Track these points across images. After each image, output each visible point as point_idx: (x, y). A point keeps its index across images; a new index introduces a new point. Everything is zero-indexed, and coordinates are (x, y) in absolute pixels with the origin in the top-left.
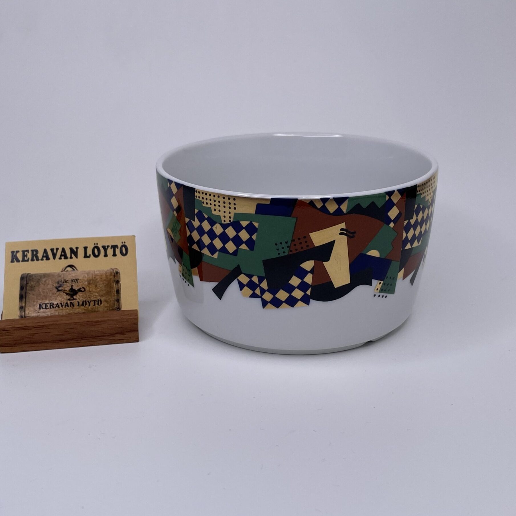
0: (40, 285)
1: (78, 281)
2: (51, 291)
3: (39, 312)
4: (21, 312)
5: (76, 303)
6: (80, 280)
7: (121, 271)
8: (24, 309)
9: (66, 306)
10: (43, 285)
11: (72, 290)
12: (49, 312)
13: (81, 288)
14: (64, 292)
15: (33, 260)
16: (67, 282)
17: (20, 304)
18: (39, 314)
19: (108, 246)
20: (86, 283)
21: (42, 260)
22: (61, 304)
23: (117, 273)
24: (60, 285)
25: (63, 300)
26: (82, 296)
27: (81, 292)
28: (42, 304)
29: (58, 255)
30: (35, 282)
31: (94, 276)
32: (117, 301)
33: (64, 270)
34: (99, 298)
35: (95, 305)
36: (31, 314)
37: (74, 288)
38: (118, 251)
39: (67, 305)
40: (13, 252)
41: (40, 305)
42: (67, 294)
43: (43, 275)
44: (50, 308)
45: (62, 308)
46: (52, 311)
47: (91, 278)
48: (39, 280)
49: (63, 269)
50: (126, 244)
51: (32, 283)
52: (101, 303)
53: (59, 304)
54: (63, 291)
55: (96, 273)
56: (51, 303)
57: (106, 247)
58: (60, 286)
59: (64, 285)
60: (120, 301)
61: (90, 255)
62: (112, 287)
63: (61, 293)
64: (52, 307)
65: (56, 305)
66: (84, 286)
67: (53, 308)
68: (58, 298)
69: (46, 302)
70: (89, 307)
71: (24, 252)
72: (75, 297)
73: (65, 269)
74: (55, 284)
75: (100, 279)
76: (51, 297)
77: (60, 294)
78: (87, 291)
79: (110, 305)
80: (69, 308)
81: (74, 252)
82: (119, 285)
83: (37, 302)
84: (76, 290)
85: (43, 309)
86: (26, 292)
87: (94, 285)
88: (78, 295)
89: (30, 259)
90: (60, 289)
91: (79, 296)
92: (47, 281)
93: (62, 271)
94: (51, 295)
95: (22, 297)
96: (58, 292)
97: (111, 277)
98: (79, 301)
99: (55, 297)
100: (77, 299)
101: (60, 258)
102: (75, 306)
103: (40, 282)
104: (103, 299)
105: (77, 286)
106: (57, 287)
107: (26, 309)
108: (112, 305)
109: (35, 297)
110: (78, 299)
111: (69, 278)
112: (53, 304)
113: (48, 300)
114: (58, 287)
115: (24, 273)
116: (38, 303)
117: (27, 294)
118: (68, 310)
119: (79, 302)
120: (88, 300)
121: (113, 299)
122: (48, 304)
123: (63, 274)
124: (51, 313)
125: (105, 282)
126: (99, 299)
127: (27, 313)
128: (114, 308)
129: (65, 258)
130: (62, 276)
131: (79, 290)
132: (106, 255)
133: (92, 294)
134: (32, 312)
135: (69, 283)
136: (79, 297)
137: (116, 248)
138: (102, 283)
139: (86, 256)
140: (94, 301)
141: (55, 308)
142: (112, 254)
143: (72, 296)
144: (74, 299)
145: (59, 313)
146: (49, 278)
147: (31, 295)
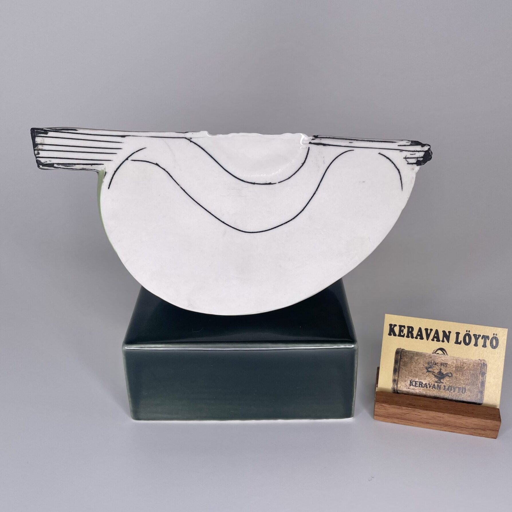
0: (412, 362)
1: (446, 365)
2: (421, 370)
3: (409, 388)
4: (393, 384)
5: (442, 387)
6: (449, 364)
7: (488, 363)
8: (396, 382)
9: (433, 387)
10: (415, 363)
11: (440, 373)
13: (448, 373)
14: (432, 374)
15: (408, 337)
17: (394, 377)
18: (409, 390)
19: (479, 336)
20: (454, 369)
21: (416, 338)
22: (429, 384)
23: (485, 364)
25: (431, 381)
26: (448, 381)
27: (448, 377)
28: (412, 381)
29: (431, 337)
30: (408, 359)
31: (462, 364)
32: (480, 392)
33: (435, 353)
34: (464, 386)
35: (459, 392)
36: (401, 388)
37: (442, 372)
38: (488, 342)
40: (391, 325)
41: (410, 381)
42: (435, 376)
43: (415, 353)
44: (419, 386)
45: (429, 388)
46: (420, 389)
47: (459, 365)
48: (412, 357)
49: (434, 351)
50: (497, 336)
51: (405, 360)
52: (465, 392)
53: (427, 384)
54: (432, 372)
55: (464, 361)
56: (420, 382)
57: (477, 337)
58: (430, 367)
59: (434, 367)
60: (483, 393)
61: (461, 341)
62: (477, 378)
64: (420, 386)
65: (425, 385)
66: (451, 371)
67: (422, 387)
68: (427, 379)
69: (416, 381)
70: (454, 393)
71: (400, 327)
72: (442, 381)
73: (436, 351)
74: (426, 365)
75: (467, 367)
76: (421, 376)
77: (429, 375)
78: (454, 377)
79: (473, 395)
80: (435, 390)
81: (447, 336)
82: (485, 377)
83: (408, 378)
84: (444, 373)
85: (413, 386)
86: (399, 366)
87: (461, 373)
88: (445, 379)
89: (406, 335)
90: (430, 370)
92: (419, 360)
93: (433, 353)
94: (421, 374)
95: (396, 371)
96: (427, 373)
97: (478, 367)
98: (446, 385)
99: (425, 377)
101: (433, 340)
102: (441, 390)
103: (412, 360)
104: (468, 388)
105: (445, 370)
107: (399, 383)
108: (475, 395)
109: (407, 374)
110: (445, 383)
111: (439, 361)
112: (422, 383)
113: (418, 378)
114: (428, 368)
115: (400, 348)
117: (400, 369)
118: (434, 392)
120: (453, 386)
121: (477, 390)
122: (418, 382)
123: (434, 356)
124: (419, 391)
125: (471, 371)
126: (464, 388)
127: (399, 387)
128: (477, 399)
129: (437, 341)
130: (433, 358)
131: (447, 375)
132: (476, 345)
133: (458, 381)
134: (403, 386)
135: (438, 365)
136: (446, 381)
138: (468, 371)
139: (457, 342)
140: (459, 388)
141: (424, 387)
142: (483, 344)
143: (440, 379)
144: (442, 383)
145: (426, 392)
146: (421, 357)
147: (403, 370)
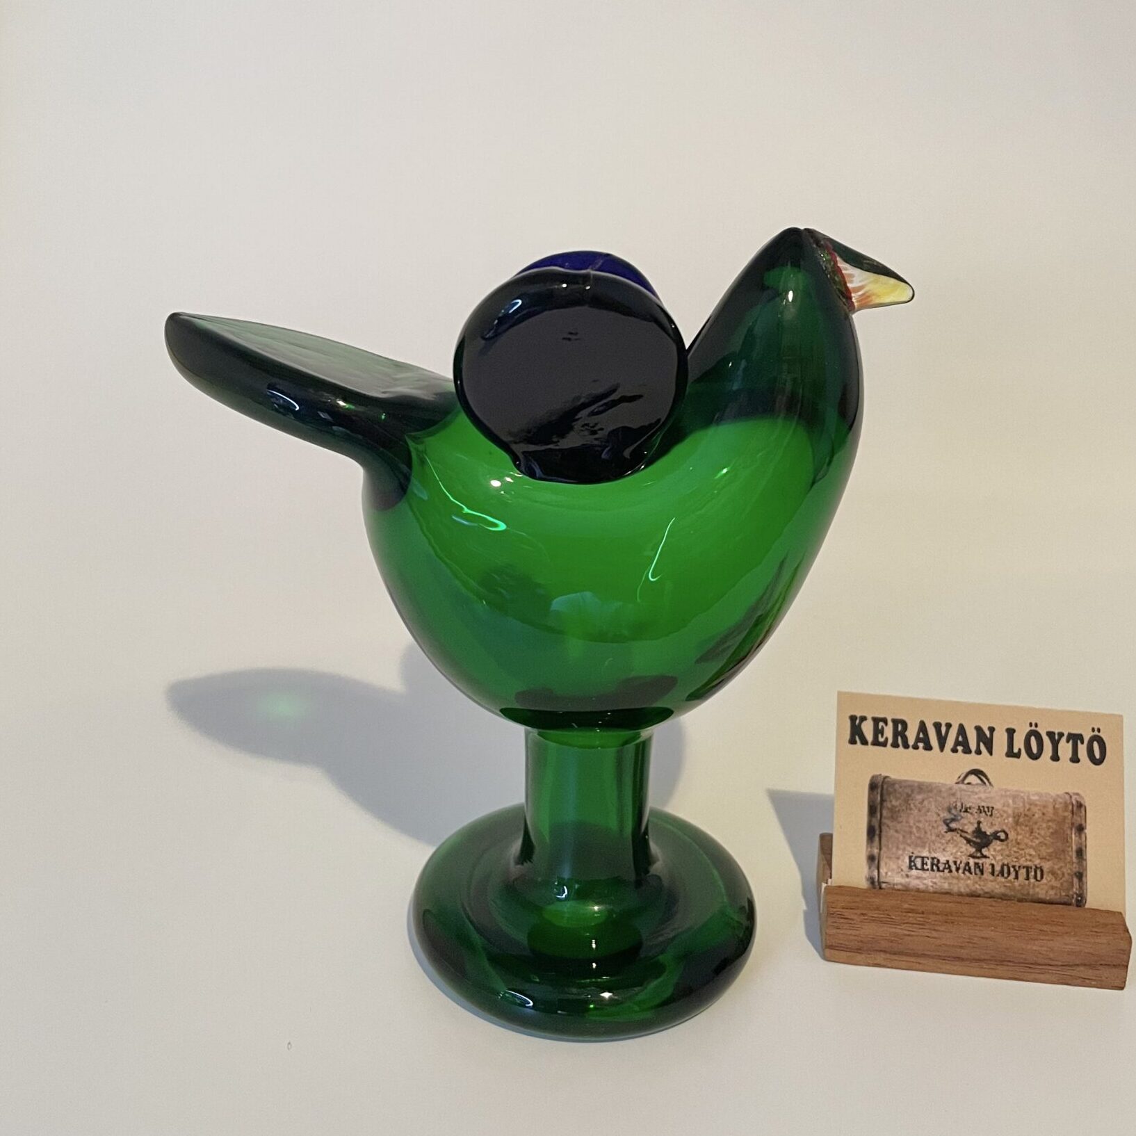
0: (911, 809)
1: (992, 812)
2: (933, 827)
3: (907, 876)
4: (870, 868)
5: (988, 869)
6: (997, 810)
7: (1087, 802)
8: (876, 862)
9: (965, 869)
10: (916, 811)
11: (978, 832)
12: (928, 880)
13: (997, 832)
14: (961, 836)
15: (895, 745)
16: (969, 810)
17: (869, 849)
18: (907, 880)
19: (1061, 735)
20: (1010, 819)
21: (915, 747)
22: (955, 863)
23: (1080, 805)
24: (953, 817)
25: (959, 853)
26: (999, 851)
27: (998, 842)
28: (914, 855)
29: (950, 742)
30: (899, 801)
31: (1027, 807)
32: (1077, 876)
33: (963, 782)
34: (1037, 862)
35: (1028, 878)
36: (891, 877)
37: (983, 830)
38: (1082, 750)
39: (967, 868)
40: (853, 718)
41: (910, 857)
42: (969, 841)
43: (916, 784)
44: (932, 870)
45: (956, 873)
46: (935, 877)
47: (1022, 810)
48: (908, 796)
49: (959, 777)
50: (1101, 734)
51: (894, 803)
52: (1042, 877)
53: (951, 864)
54: (959, 832)
55: (1033, 798)
56: (933, 859)
57: (1057, 737)
58: (953, 820)
59: (962, 817)
60: (1084, 879)
61: (1020, 750)
62: (1066, 840)
63: (956, 836)
64: (935, 868)
65: (945, 864)
66: (1005, 828)
67: (938, 870)
68: (948, 849)
69: (925, 854)
70: (1016, 880)
71: (876, 721)
72: (985, 851)
73: (965, 778)
74: (944, 813)
75: (1041, 815)
76: (933, 842)
77: (953, 838)
78: (1012, 841)
79: (1062, 884)
80: (971, 876)
81: (985, 740)
82: (1083, 836)
83: (904, 850)
84: (988, 833)
85: (917, 869)
86: (881, 822)
87: (1027, 828)
88: (991, 847)
89: (890, 741)
90: (953, 825)
91: (995, 850)
92: (926, 803)
93: (957, 783)
94: (934, 838)
95: (873, 833)
96: (949, 833)
97: (1066, 814)
98: (995, 863)
99: (943, 844)
100: (989, 858)
101: (954, 750)
102: (985, 875)
103: (910, 802)
104: (1047, 866)
105: (989, 825)
106: (947, 820)
107: (882, 864)
108: (1065, 884)
109: (901, 838)
110: (991, 857)
111: (973, 803)
112: (938, 861)
113: (927, 849)
115: (878, 774)
116: (906, 852)
117: (883, 828)
118: (969, 882)
119: (993, 866)
120: (1014, 864)
121: (1069, 871)
122: (928, 858)
123: (961, 790)
124: (933, 882)
125: (1050, 824)
126: (1038, 866)
127: (884, 874)
128: (1071, 893)
129: (963, 752)
130: (958, 795)
131: (995, 836)
132: (1055, 758)
133: (1023, 849)
134: (894, 873)
135: (971, 814)
136: (995, 854)
137: (1079, 742)
138: (1044, 825)
139: (1011, 754)
140: (1028, 869)
141: (943, 871)
142: (1070, 754)
143: (979, 847)
144: (985, 857)
145: (949, 884)
146: (930, 795)
147: (891, 831)
